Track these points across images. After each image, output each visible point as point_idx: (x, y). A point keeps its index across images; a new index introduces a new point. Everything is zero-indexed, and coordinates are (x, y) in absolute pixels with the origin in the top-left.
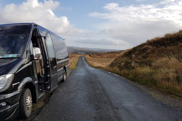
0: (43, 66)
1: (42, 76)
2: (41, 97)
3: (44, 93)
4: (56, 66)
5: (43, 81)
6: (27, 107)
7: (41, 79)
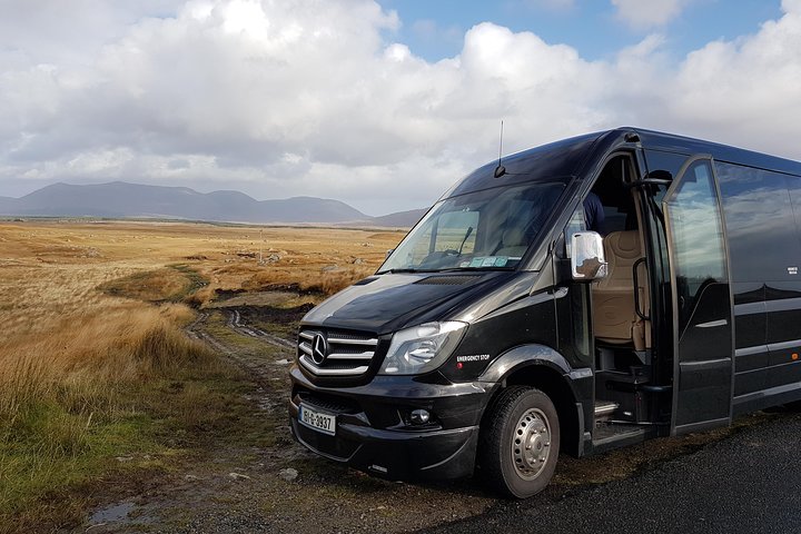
0: (647, 315)
1: (642, 356)
2: (614, 442)
3: (642, 432)
4: (724, 322)
5: (643, 380)
6: (520, 456)
7: (637, 371)
